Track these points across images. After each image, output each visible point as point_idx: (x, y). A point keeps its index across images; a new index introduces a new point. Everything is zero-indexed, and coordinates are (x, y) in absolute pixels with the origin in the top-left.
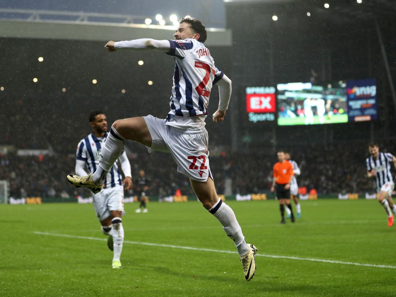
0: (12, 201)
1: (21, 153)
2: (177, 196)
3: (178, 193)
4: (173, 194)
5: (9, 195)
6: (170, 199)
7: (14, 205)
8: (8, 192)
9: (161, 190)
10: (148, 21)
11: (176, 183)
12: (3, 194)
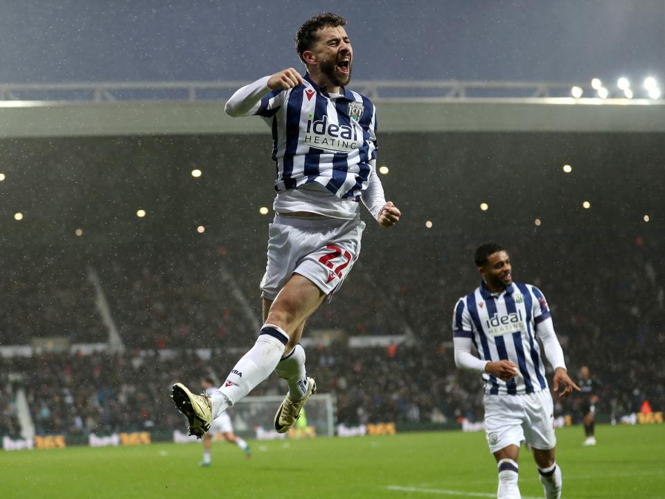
0: (343, 430)
1: (355, 342)
2: (645, 414)
3: (646, 407)
4: (636, 409)
5: (336, 419)
6: (632, 419)
7: (344, 438)
8: (335, 414)
9: (614, 403)
10: (577, 91)
11: (641, 389)
12: (325, 418)
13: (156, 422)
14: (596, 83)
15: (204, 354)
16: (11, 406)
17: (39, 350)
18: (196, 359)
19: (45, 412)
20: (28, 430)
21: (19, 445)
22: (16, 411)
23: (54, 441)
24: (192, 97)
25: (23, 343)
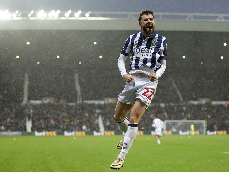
0: (209, 133)
1: (214, 103)
5: (206, 129)
7: (209, 135)
8: (206, 127)
12: (203, 128)
13: (146, 128)
15: (162, 105)
16: (97, 121)
17: (107, 102)
18: (159, 106)
19: (108, 123)
20: (102, 129)
21: (99, 134)
22: (98, 122)
23: (111, 133)
24: (161, 18)
25: (101, 99)
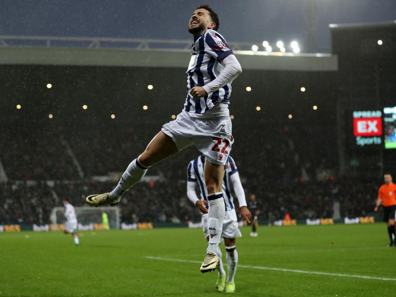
0: (124, 226)
2: (287, 220)
3: (287, 217)
4: (282, 218)
5: (121, 220)
6: (279, 223)
7: (126, 230)
8: (120, 218)
9: (270, 214)
10: (255, 48)
11: (285, 207)
12: (115, 220)
13: (24, 219)
14: (265, 44)
15: (51, 183)
18: (46, 186)
24: (48, 45)
